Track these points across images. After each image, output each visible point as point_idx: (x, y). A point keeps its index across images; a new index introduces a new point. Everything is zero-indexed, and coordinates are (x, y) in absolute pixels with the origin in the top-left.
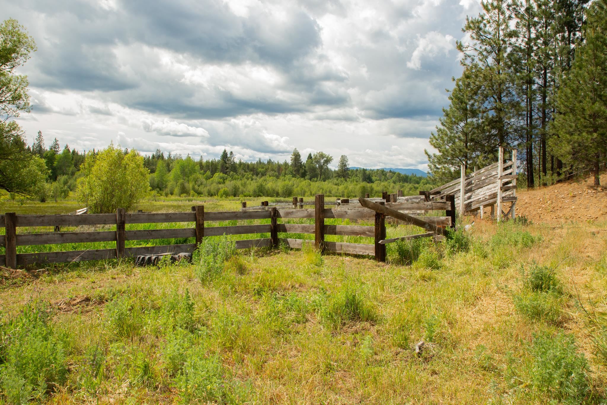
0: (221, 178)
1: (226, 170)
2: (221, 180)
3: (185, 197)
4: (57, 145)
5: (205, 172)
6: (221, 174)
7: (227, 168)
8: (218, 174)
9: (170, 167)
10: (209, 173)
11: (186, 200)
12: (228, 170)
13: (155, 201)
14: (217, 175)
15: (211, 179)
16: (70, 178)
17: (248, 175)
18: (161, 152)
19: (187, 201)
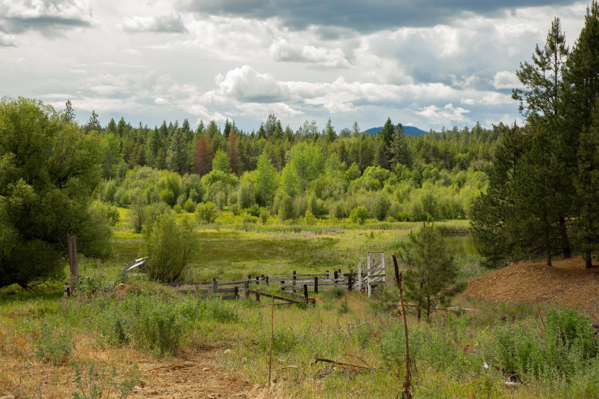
0: (376, 177)
1: (389, 159)
2: (377, 181)
3: (291, 224)
4: (96, 122)
5: (349, 164)
6: (379, 169)
7: (392, 156)
8: (371, 168)
9: (286, 157)
10: (354, 167)
11: (291, 231)
12: (393, 160)
13: (246, 230)
14: (369, 170)
15: (357, 180)
16: (117, 185)
17: (431, 169)
18: (277, 120)
19: (293, 232)
